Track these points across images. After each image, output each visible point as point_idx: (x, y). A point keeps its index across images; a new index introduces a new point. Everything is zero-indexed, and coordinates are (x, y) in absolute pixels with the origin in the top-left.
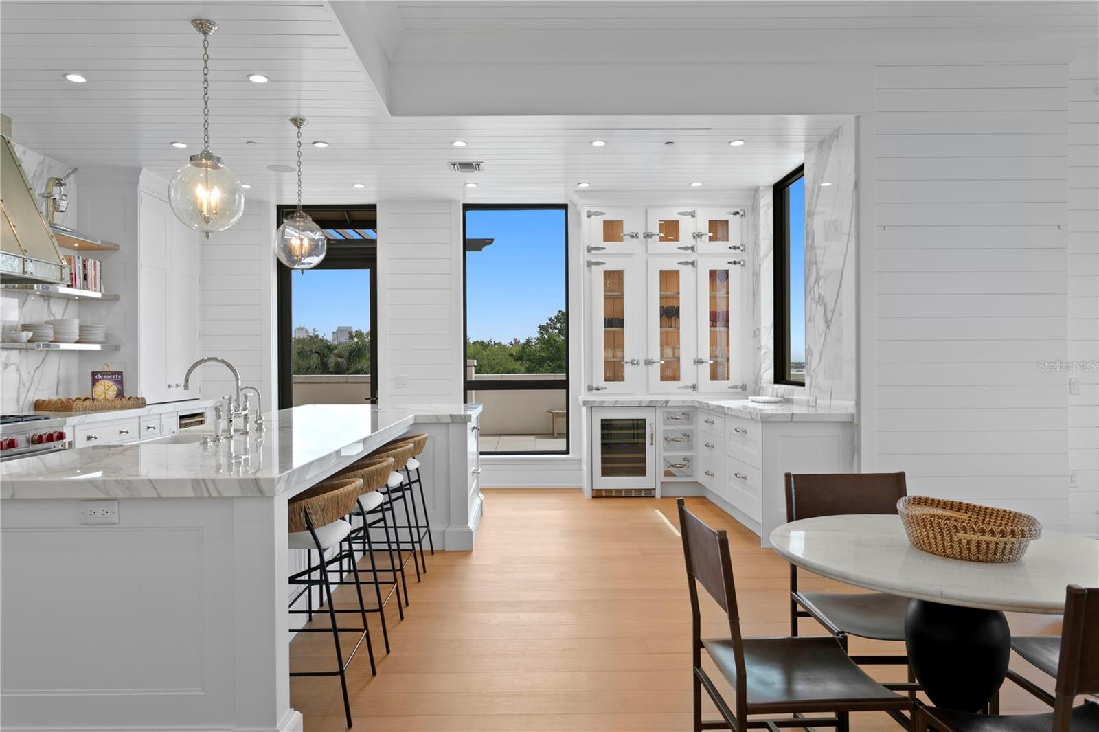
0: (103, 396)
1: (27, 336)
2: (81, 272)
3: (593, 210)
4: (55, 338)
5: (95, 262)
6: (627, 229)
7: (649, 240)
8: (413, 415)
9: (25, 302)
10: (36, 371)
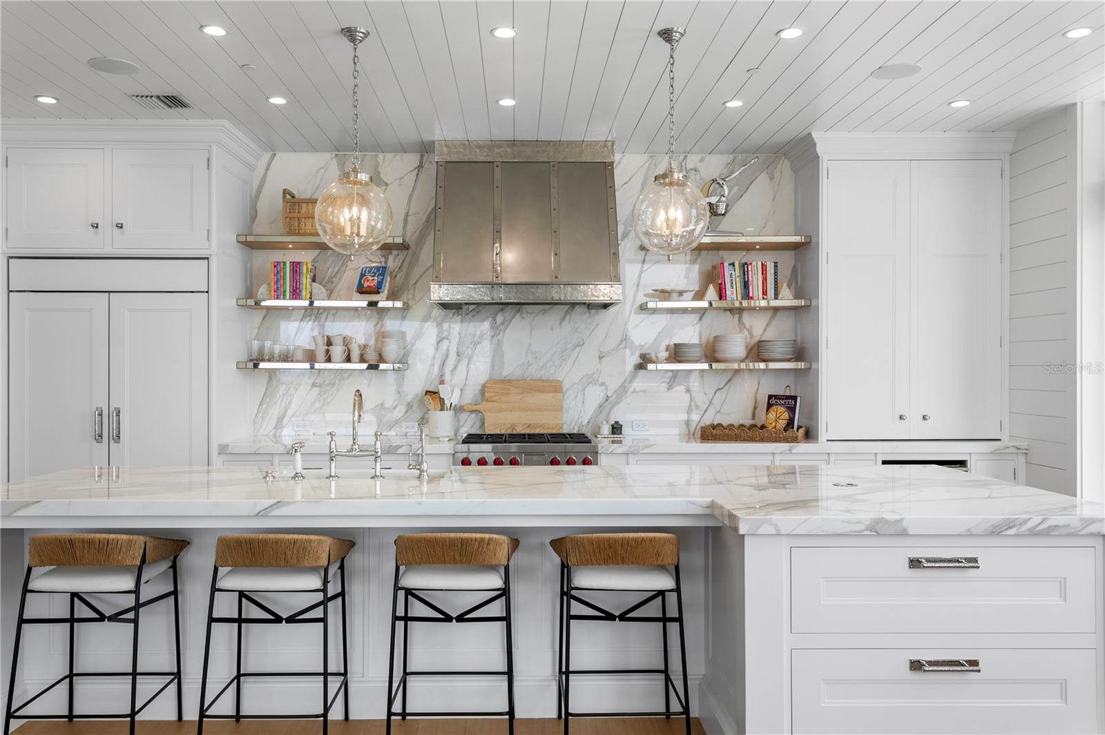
2: (739, 280)
4: (708, 357)
5: (764, 265)
8: (711, 499)
10: (718, 392)
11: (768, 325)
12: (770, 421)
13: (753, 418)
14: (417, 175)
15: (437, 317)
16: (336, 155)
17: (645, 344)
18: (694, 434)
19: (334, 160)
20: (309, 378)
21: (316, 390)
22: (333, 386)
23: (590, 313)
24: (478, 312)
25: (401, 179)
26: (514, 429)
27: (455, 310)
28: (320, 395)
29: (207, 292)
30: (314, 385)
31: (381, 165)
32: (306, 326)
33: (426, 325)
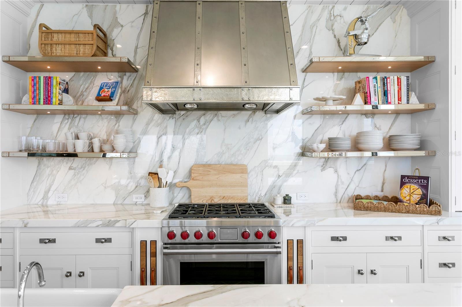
0: (408, 198)
1: (319, 148)
2: (379, 90)
4: (353, 147)
5: (399, 79)
10: (356, 173)
11: (392, 125)
12: (404, 195)
13: (382, 191)
14: (144, 19)
15: (158, 120)
16: (86, 6)
17: (306, 138)
18: (340, 202)
19: (85, 9)
20: (67, 163)
21: (72, 172)
22: (84, 169)
23: (266, 116)
24: (187, 116)
25: (133, 22)
26: (213, 199)
27: (171, 115)
28: (75, 175)
30: (70, 168)
31: (118, 12)
32: (65, 126)
33: (150, 126)
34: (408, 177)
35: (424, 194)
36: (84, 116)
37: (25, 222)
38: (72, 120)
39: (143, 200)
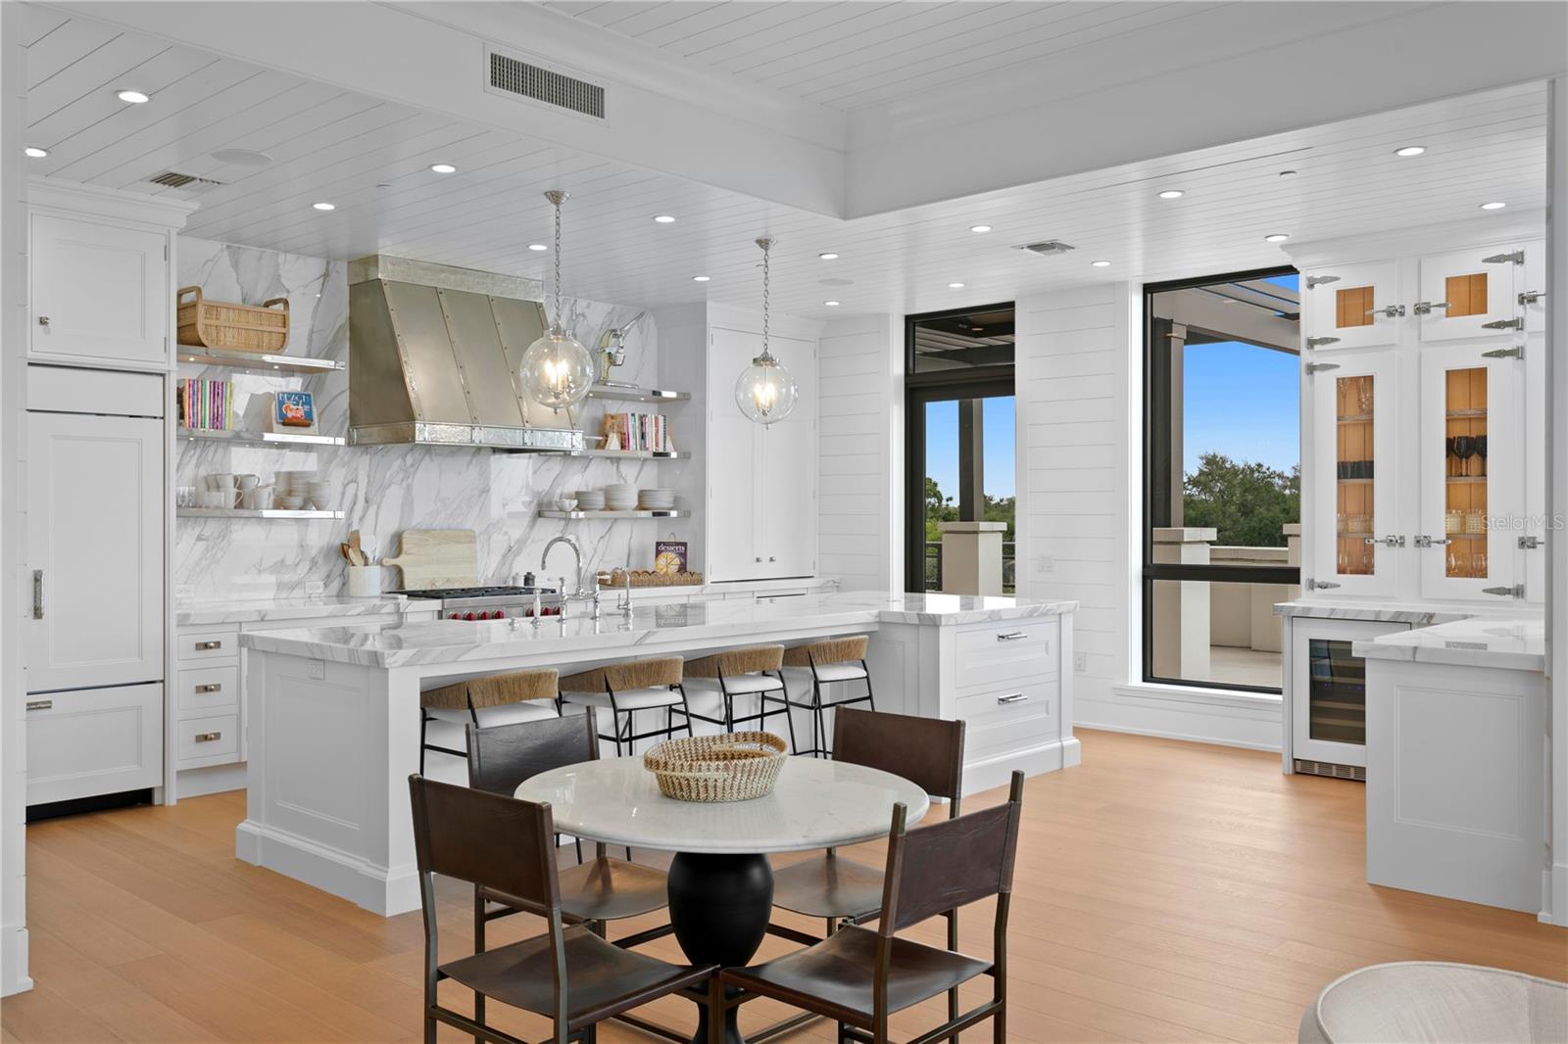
0: (665, 570)
1: (570, 505)
2: (638, 431)
3: (1318, 275)
4: (606, 505)
5: (656, 418)
6: (1380, 302)
7: (1425, 317)
9: (586, 468)
10: (601, 539)
11: (639, 474)
12: (660, 567)
13: (628, 566)
14: (323, 284)
15: (345, 456)
16: (228, 247)
17: (542, 492)
19: (226, 253)
20: (193, 529)
21: (202, 545)
22: (223, 540)
24: (387, 452)
25: (305, 287)
28: (207, 550)
29: (163, 418)
30: (199, 538)
31: (281, 266)
32: (189, 461)
33: (333, 465)
34: (665, 544)
35: (682, 564)
36: (223, 444)
37: (263, 613)
38: (203, 451)
39: (321, 590)
